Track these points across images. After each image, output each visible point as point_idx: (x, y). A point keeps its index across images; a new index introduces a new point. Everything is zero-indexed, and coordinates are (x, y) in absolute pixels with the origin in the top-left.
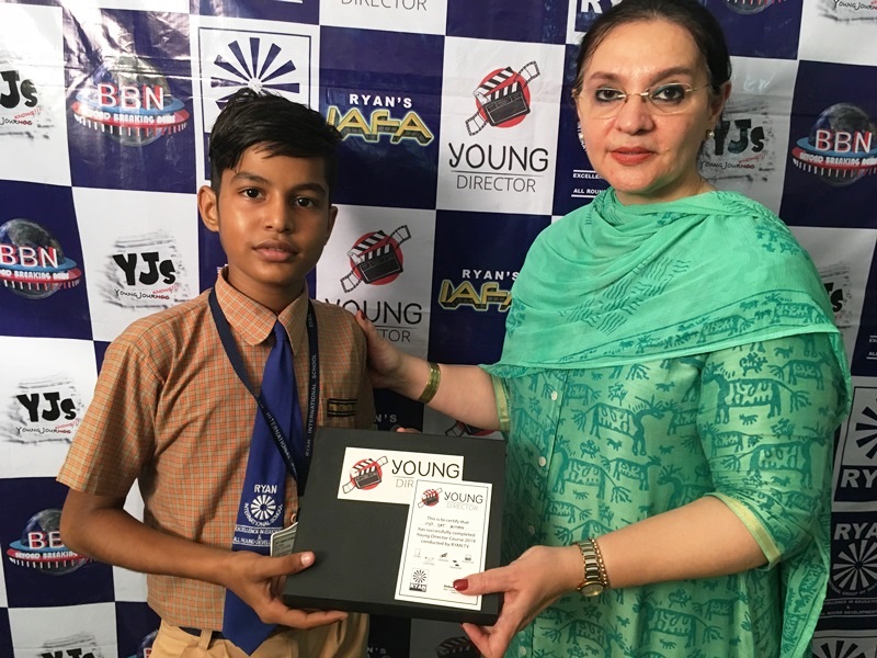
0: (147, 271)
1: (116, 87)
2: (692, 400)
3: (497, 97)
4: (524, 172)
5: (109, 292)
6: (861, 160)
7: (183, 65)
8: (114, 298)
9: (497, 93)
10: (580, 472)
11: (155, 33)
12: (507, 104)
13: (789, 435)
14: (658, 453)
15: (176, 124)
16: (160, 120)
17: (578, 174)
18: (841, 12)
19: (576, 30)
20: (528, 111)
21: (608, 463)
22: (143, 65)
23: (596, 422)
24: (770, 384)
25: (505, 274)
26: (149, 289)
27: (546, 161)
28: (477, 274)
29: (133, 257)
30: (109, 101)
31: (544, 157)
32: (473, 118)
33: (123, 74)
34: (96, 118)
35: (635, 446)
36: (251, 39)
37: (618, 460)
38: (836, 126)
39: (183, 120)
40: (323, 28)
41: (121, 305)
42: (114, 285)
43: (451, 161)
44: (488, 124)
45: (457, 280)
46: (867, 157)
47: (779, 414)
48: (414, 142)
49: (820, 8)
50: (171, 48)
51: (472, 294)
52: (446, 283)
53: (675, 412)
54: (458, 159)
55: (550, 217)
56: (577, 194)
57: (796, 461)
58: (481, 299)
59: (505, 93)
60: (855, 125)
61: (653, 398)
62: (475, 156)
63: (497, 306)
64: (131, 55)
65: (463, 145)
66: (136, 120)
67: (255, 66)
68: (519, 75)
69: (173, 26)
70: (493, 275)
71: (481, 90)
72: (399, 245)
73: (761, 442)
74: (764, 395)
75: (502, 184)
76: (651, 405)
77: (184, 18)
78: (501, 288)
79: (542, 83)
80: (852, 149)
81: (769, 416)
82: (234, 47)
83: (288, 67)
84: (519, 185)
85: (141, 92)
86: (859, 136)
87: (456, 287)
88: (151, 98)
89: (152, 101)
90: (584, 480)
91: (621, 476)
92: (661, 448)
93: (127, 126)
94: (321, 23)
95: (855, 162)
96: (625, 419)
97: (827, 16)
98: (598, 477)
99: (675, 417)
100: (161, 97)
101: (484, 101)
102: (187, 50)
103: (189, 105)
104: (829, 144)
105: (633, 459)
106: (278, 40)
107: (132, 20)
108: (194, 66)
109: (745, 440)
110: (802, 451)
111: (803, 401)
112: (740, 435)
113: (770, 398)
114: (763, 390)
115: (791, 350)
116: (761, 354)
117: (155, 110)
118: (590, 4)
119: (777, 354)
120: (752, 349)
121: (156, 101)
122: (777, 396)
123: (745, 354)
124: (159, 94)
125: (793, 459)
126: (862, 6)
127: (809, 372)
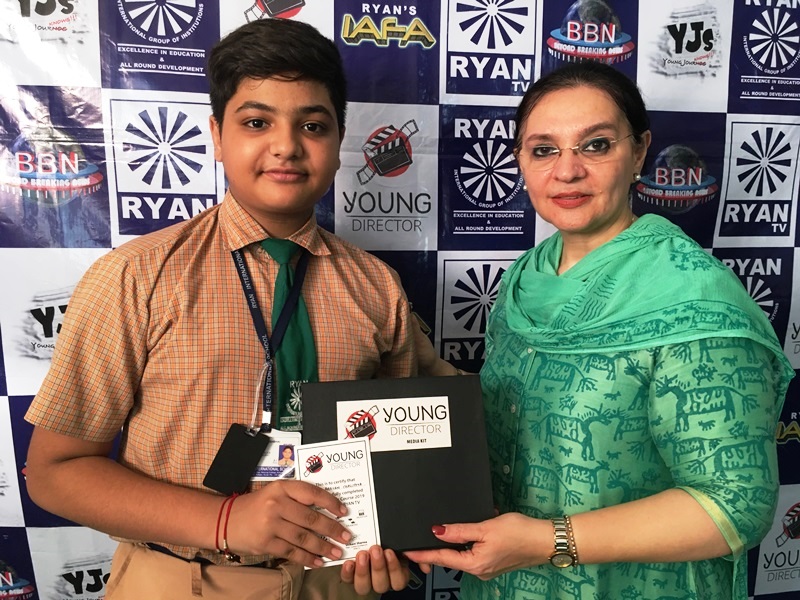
1: (33, 154)
2: (638, 409)
3: (383, 151)
4: (411, 215)
5: (26, 346)
6: (694, 192)
7: (96, 132)
8: (31, 352)
9: (383, 147)
10: (541, 477)
11: (69, 106)
12: (391, 156)
13: (745, 435)
14: (606, 459)
15: (91, 186)
16: (76, 183)
17: (458, 213)
18: (670, 68)
19: (448, 91)
20: (411, 162)
21: (561, 469)
22: (58, 134)
23: (549, 431)
24: (723, 391)
27: (429, 204)
29: (50, 310)
30: (27, 166)
31: (428, 201)
32: (363, 170)
33: (39, 143)
34: (14, 183)
35: (584, 452)
36: (159, 108)
37: (570, 466)
38: (672, 164)
39: (97, 181)
41: (38, 358)
42: (32, 339)
43: (346, 208)
44: (377, 174)
46: (699, 188)
47: (734, 418)
49: (652, 65)
50: (84, 118)
53: (622, 419)
54: (352, 205)
55: (436, 252)
56: (458, 231)
57: (755, 458)
59: (390, 147)
60: (687, 162)
61: (602, 405)
62: (367, 201)
65: (355, 194)
66: (52, 184)
67: (164, 131)
68: (400, 132)
69: (87, 99)
71: (368, 146)
73: (721, 445)
74: (718, 401)
75: (392, 225)
76: (599, 412)
77: (96, 92)
79: (421, 138)
80: (686, 183)
81: (725, 421)
82: (144, 116)
83: (195, 132)
85: (57, 158)
86: (691, 171)
88: (66, 163)
89: (67, 167)
90: (545, 485)
91: (573, 480)
92: (608, 453)
93: (43, 190)
95: (689, 194)
96: (574, 427)
97: (658, 72)
98: (554, 482)
99: (621, 424)
100: (76, 162)
101: (371, 155)
102: (99, 119)
103: (102, 169)
104: (666, 179)
105: (583, 464)
106: (184, 109)
107: (47, 95)
108: (107, 133)
109: (706, 444)
110: (759, 448)
111: (753, 403)
112: (701, 440)
113: (724, 404)
114: (717, 396)
115: (735, 359)
116: (710, 365)
117: (70, 174)
118: (458, 70)
119: (724, 364)
120: (701, 360)
121: (71, 166)
122: (729, 401)
123: (696, 365)
124: (74, 159)
125: (752, 457)
126: (687, 63)
127: (755, 377)
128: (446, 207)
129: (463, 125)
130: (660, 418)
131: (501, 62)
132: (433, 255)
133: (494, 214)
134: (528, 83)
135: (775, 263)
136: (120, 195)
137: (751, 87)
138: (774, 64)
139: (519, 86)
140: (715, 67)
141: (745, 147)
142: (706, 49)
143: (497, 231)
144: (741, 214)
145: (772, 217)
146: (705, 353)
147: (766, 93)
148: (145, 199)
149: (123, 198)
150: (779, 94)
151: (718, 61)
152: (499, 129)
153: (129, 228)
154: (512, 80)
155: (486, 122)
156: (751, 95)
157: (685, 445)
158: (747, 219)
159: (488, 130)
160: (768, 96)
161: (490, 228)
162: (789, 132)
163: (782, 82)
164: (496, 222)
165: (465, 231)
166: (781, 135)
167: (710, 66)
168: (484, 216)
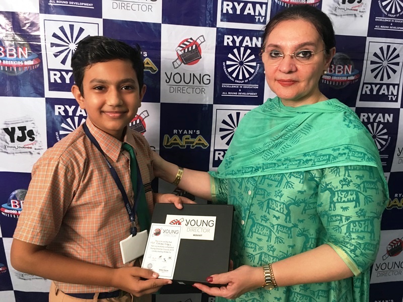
0: (21, 135)
1: (4, 47)
2: (313, 198)
3: (186, 51)
4: (200, 85)
5: (1, 147)
6: (347, 78)
7: (36, 37)
8: (4, 150)
9: (186, 50)
10: (260, 229)
11: (23, 22)
12: (191, 54)
13: (364, 216)
14: (297, 222)
15: (34, 65)
16: (26, 63)
17: (224, 85)
18: (339, 12)
19: (222, 20)
20: (201, 58)
21: (273, 226)
22: (17, 37)
23: (268, 207)
24: (354, 192)
25: (193, 131)
26: (22, 144)
27: (210, 80)
28: (180, 132)
29: (13, 129)
30: (1, 54)
31: (209, 78)
32: (176, 61)
33: (7, 42)
35: (286, 219)
36: (70, 25)
37: (278, 225)
38: (336, 63)
39: (37, 63)
40: (104, 20)
41: (7, 153)
42: (4, 143)
43: (166, 80)
44: (183, 63)
45: (171, 135)
46: (350, 76)
47: (359, 206)
48: (149, 72)
49: (329, 10)
50: (30, 29)
51: (179, 141)
52: (166, 136)
53: (306, 203)
54: (170, 79)
55: (212, 105)
56: (224, 94)
57: (368, 228)
58: (183, 143)
59: (190, 49)
60: (344, 62)
61: (296, 197)
62: (177, 78)
63: (190, 146)
64: (11, 33)
65: (171, 73)
66: (14, 63)
67: (72, 38)
68: (196, 41)
69: (32, 19)
70: (188, 132)
71: (179, 48)
72: (143, 119)
73: (351, 220)
74: (352, 197)
75: (190, 90)
76: (294, 200)
77: (37, 15)
78: (191, 138)
79: (207, 45)
80: (344, 73)
81: (354, 207)
82: (62, 29)
84: (198, 91)
85: (16, 50)
86: (346, 67)
87: (171, 138)
88: (21, 53)
89: (22, 54)
90: (262, 233)
91: (279, 232)
92: (298, 220)
93: (9, 67)
94: (104, 17)
95: (345, 78)
96: (282, 206)
97: (332, 14)
98: (268, 232)
99: (305, 206)
100: (26, 52)
101: (180, 53)
102: (38, 29)
103: (40, 56)
104: (333, 71)
105: (285, 224)
106: (83, 26)
107: (11, 16)
108: (42, 38)
109: (344, 218)
110: (370, 223)
111: (370, 200)
112: (341, 216)
113: (355, 199)
114: (351, 195)
115: (363, 176)
116: (349, 178)
117: (23, 58)
118: (227, 9)
119: (357, 178)
120: (345, 176)
121: (24, 54)
122: (358, 198)
123: (342, 178)
124: (25, 51)
125: (366, 227)
126: (348, 9)
127: (372, 186)
128: (218, 82)
129: (228, 39)
130: (322, 203)
131: (250, 5)
132: (211, 106)
133: (243, 86)
134: (264, 18)
135: (390, 116)
136: (49, 70)
137: (380, 23)
138: (393, 12)
139: (259, 19)
140: (363, 12)
141: (375, 55)
142: (358, 2)
143: (244, 95)
144: (372, 90)
145: (388, 92)
146: (347, 172)
147: (388, 27)
148: (62, 72)
149: (51, 72)
150: (395, 28)
151: (364, 9)
152: (247, 42)
153: (54, 88)
154: (255, 16)
155: (241, 38)
156: (380, 28)
157: (333, 217)
158: (375, 93)
159: (241, 42)
160: (389, 28)
161: (241, 94)
162: (399, 47)
163: (397, 21)
164: (244, 90)
165: (228, 94)
166: (395, 49)
167: (360, 12)
168: (238, 87)
